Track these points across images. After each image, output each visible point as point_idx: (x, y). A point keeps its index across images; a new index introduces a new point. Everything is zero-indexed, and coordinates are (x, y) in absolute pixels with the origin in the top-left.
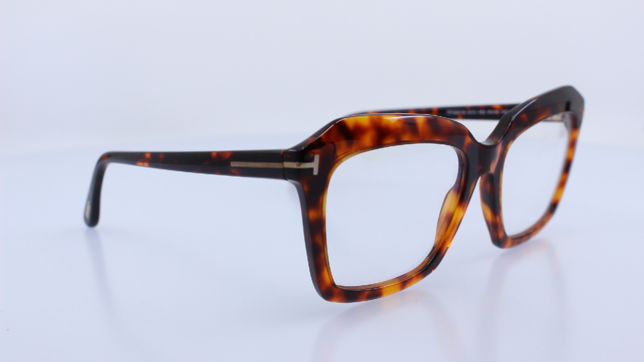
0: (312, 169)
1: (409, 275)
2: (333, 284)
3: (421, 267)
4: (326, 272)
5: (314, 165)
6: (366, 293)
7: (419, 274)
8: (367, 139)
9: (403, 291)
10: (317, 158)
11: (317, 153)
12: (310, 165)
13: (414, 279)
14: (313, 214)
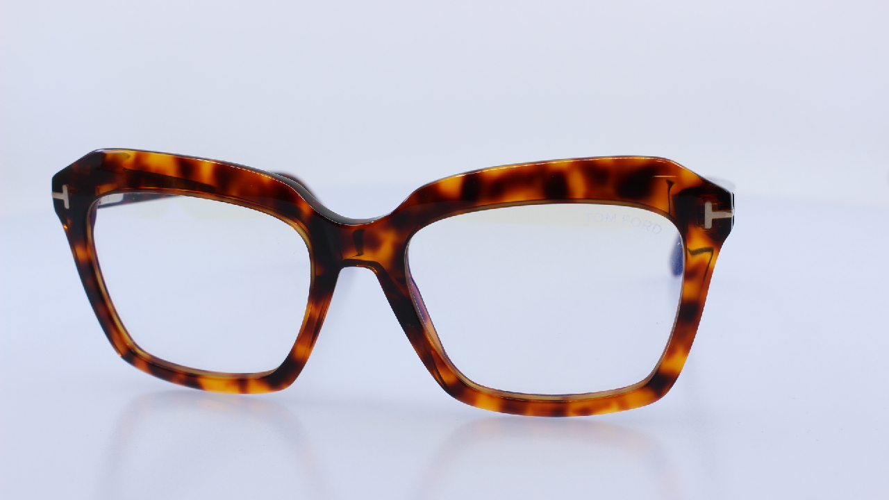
0: (63, 202)
5: (65, 197)
6: (180, 376)
10: (65, 189)
12: (60, 196)
13: (253, 384)
14: (79, 253)
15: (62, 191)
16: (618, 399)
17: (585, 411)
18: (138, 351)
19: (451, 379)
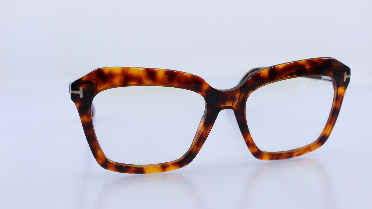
1: (168, 164)
2: (106, 160)
3: (178, 161)
4: (99, 152)
5: (80, 92)
6: (133, 169)
7: (173, 164)
8: (117, 80)
9: (166, 172)
10: (81, 89)
11: (82, 86)
12: (76, 92)
13: (171, 167)
14: (86, 119)
15: (78, 90)
17: (299, 155)
18: (110, 161)
19: (255, 150)
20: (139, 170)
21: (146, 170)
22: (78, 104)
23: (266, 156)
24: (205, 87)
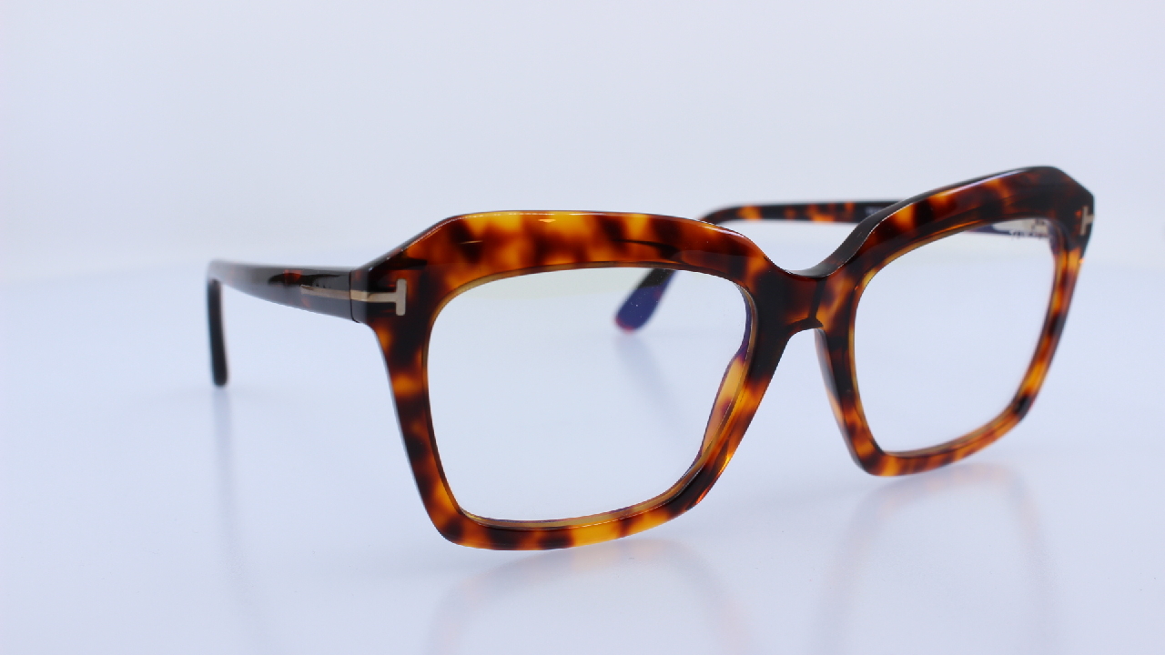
0: (392, 306)
1: (636, 510)
2: (460, 512)
3: (664, 498)
4: (441, 490)
5: (398, 298)
6: (538, 535)
7: (654, 510)
8: (512, 255)
9: (627, 538)
10: (402, 285)
11: (404, 278)
12: (384, 298)
13: (647, 519)
14: (406, 385)
15: (393, 290)
16: (988, 434)
18: (470, 516)
19: (865, 449)
20: (556, 536)
21: (576, 534)
22: (386, 337)
23: (892, 465)
24: (755, 265)
